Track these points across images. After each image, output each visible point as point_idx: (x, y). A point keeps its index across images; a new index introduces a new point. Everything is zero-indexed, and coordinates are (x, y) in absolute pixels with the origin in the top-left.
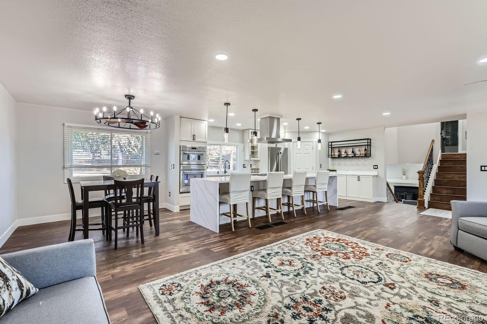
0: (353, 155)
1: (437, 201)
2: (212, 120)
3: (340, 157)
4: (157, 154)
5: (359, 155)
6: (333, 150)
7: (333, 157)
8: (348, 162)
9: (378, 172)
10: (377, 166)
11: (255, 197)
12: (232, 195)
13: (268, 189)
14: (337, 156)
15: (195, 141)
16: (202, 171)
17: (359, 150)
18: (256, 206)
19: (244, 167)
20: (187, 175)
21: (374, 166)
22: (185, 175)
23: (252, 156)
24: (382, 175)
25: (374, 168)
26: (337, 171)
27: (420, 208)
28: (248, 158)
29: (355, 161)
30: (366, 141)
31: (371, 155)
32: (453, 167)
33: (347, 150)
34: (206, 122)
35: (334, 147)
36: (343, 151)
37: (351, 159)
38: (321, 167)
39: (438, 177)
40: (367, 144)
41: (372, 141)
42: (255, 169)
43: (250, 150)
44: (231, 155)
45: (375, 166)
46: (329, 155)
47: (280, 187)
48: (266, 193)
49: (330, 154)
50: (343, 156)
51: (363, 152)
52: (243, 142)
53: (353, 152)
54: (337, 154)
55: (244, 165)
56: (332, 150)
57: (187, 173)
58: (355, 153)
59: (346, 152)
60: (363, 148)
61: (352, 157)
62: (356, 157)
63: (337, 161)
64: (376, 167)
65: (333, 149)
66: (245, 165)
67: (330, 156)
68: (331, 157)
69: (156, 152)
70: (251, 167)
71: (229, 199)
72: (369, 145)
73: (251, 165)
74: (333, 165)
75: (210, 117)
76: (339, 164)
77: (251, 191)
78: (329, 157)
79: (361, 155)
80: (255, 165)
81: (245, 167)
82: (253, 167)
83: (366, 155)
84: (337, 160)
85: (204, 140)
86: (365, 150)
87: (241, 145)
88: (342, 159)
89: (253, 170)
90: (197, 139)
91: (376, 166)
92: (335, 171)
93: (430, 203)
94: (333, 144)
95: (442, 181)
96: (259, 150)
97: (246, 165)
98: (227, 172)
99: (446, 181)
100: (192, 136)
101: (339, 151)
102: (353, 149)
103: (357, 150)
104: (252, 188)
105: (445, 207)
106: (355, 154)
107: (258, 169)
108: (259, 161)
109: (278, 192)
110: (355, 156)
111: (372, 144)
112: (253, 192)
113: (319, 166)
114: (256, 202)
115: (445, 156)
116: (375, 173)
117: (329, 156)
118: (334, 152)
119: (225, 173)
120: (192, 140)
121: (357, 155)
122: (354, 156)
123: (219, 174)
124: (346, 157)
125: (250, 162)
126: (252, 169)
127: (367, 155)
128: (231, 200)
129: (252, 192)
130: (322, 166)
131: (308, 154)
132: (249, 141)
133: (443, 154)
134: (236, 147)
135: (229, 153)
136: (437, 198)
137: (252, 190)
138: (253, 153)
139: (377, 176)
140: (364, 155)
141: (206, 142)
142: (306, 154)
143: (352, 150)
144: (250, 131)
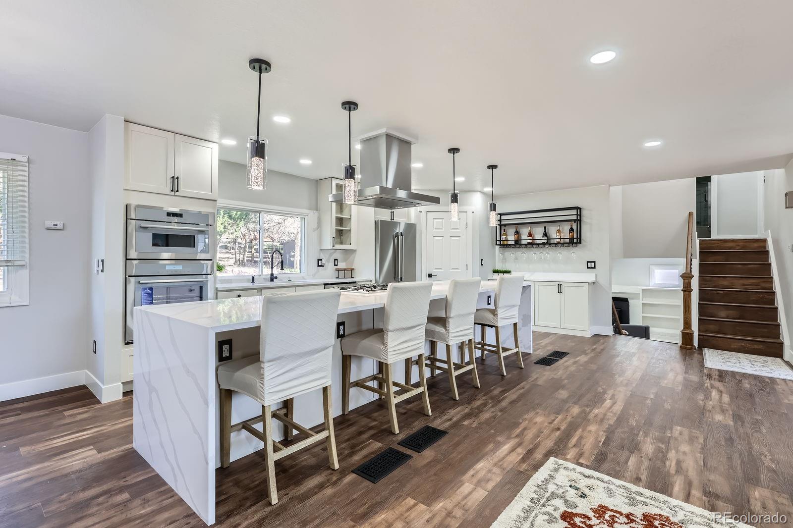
0: (546, 241)
1: (712, 332)
2: (230, 142)
3: (518, 244)
4: (55, 229)
5: (558, 240)
6: (504, 230)
7: (504, 245)
8: (534, 254)
9: (596, 275)
10: (594, 262)
11: (350, 356)
12: (269, 370)
13: (389, 333)
14: (513, 242)
15: (177, 194)
16: (199, 279)
17: (559, 231)
18: (353, 378)
19: (318, 266)
20: (151, 289)
21: (588, 262)
22: (145, 289)
23: (339, 240)
24: (602, 281)
25: (588, 268)
26: (512, 273)
27: (687, 349)
28: (328, 243)
29: (549, 254)
30: (574, 212)
31: (582, 241)
32: (729, 266)
33: (532, 230)
34: (216, 147)
35: (505, 225)
36: (524, 232)
37: (541, 250)
38: (482, 265)
39: (702, 284)
40: (575, 217)
41: (584, 213)
42: (345, 270)
43: (334, 227)
44: (297, 241)
45: (589, 264)
46: (496, 241)
47: (419, 325)
48: (383, 343)
49: (498, 239)
50: (524, 242)
51: (566, 234)
52: (316, 207)
53: (545, 235)
54: (511, 238)
55: (318, 260)
56: (502, 231)
57: (150, 286)
58: (549, 236)
59: (530, 235)
60: (566, 228)
61: (544, 244)
62: (551, 244)
63: (511, 254)
64: (591, 265)
65: (503, 228)
66: (321, 260)
67: (498, 243)
68: (500, 245)
69: (49, 224)
70: (335, 265)
71: (259, 384)
72: (579, 221)
73: (335, 260)
74: (504, 260)
75: (225, 133)
76: (516, 259)
77: (339, 336)
78: (496, 245)
79: (562, 241)
80: (345, 260)
81: (321, 266)
82: (342, 265)
83: (572, 239)
84: (512, 250)
85: (207, 194)
86: (572, 230)
87: (312, 216)
88: (523, 249)
89: (341, 273)
90: (183, 190)
91: (593, 264)
92: (509, 272)
93: (702, 337)
94: (503, 217)
95: (715, 292)
96: (354, 226)
97: (323, 262)
98: (276, 278)
99: (722, 292)
100: (169, 181)
101: (517, 233)
102: (545, 227)
103: (553, 232)
104: (341, 328)
105: (732, 347)
106: (549, 239)
107: (352, 270)
108: (354, 251)
109: (415, 339)
110: (549, 243)
111: (584, 219)
112: (345, 340)
113: (478, 262)
114: (353, 367)
115: (706, 244)
116: (590, 276)
117: (496, 243)
118: (506, 235)
119: (272, 280)
120: (168, 190)
121: (552, 241)
122: (547, 243)
123: (256, 285)
124: (531, 244)
125: (334, 252)
126: (338, 270)
127: (575, 241)
128: (266, 392)
129: (341, 341)
130: (484, 263)
131: (458, 238)
132: (331, 199)
133: (703, 241)
134: (299, 218)
135: (292, 237)
136: (712, 327)
137: (341, 333)
138: (341, 234)
139: (594, 283)
140: (568, 241)
141: (216, 201)
142: (453, 238)
143: (543, 229)
144: (334, 182)
